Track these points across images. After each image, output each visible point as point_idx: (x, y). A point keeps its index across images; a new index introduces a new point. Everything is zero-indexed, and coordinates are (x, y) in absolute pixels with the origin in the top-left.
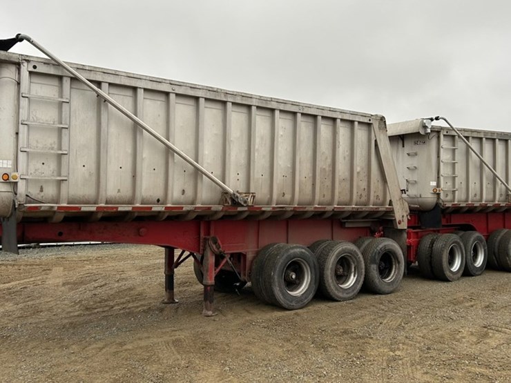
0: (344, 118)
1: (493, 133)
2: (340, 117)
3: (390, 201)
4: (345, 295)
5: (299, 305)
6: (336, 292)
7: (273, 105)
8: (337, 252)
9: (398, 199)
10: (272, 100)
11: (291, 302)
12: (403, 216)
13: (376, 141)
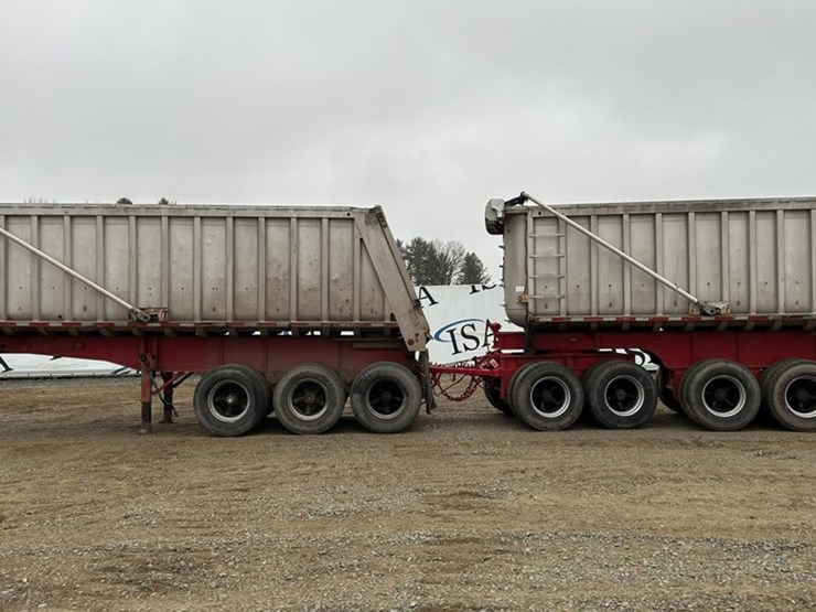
0: (302, 216)
1: (649, 205)
2: (295, 215)
3: (392, 315)
4: (305, 428)
5: (231, 432)
6: (290, 423)
7: (191, 213)
8: (292, 375)
9: (406, 311)
10: (187, 207)
11: (219, 427)
12: (417, 335)
13: (361, 240)
